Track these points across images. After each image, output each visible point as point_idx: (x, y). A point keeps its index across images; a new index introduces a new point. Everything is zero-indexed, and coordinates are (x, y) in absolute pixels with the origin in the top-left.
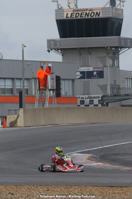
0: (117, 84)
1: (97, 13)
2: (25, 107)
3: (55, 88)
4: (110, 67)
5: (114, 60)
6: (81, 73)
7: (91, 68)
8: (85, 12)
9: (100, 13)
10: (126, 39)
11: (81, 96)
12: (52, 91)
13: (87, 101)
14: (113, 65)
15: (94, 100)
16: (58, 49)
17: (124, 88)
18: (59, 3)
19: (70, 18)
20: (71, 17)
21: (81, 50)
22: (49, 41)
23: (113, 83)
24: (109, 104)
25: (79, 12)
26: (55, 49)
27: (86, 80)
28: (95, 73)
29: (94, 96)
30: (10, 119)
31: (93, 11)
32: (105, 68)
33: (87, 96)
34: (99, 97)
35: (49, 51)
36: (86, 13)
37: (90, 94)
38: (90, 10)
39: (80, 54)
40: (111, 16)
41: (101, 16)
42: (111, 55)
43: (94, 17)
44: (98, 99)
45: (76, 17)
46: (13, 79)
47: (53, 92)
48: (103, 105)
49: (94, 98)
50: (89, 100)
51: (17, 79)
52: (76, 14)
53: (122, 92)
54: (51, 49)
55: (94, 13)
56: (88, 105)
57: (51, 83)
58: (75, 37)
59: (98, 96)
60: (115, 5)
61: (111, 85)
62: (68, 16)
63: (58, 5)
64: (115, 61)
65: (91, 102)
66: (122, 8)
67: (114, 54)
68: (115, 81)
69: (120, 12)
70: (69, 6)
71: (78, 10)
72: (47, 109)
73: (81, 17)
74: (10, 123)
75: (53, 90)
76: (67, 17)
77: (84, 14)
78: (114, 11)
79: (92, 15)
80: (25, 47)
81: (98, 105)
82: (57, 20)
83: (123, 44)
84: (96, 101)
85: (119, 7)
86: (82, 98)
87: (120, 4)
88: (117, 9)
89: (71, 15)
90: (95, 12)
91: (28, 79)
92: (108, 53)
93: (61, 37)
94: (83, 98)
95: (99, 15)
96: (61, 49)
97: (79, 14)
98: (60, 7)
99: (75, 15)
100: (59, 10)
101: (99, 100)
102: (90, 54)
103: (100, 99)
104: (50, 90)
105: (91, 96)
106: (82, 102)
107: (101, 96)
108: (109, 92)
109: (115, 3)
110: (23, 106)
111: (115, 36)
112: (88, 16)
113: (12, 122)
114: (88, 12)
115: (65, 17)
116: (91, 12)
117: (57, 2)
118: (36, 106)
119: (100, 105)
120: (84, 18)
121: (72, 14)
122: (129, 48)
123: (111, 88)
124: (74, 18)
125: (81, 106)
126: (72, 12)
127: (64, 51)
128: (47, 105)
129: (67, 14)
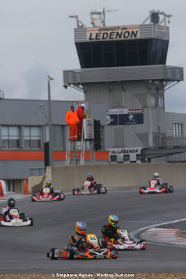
0: (161, 132)
1: (133, 32)
2: (52, 165)
3: (93, 137)
4: (152, 108)
5: (157, 98)
6: (112, 116)
7: (126, 110)
8: (116, 31)
9: (137, 32)
10: (174, 69)
11: (112, 150)
12: (88, 142)
13: (120, 157)
14: (157, 104)
15: (131, 154)
16: (79, 84)
17: (171, 138)
18: (79, 19)
19: (95, 40)
20: (96, 38)
21: (111, 85)
22: (66, 73)
23: (156, 131)
24: (152, 160)
25: (108, 32)
26: (74, 84)
27: (118, 126)
28: (131, 117)
29: (131, 149)
30: (33, 181)
31: (127, 30)
32: (145, 110)
33: (120, 150)
34: (137, 151)
35: (66, 87)
36: (118, 33)
37: (124, 147)
38: (123, 29)
39: (110, 91)
40: (153, 36)
41: (138, 36)
42: (154, 91)
43: (129, 38)
44: (135, 154)
45: (103, 38)
46: (19, 127)
47: (90, 143)
48: (143, 161)
49: (131, 151)
50: (122, 155)
51: (25, 126)
52: (104, 34)
53: (170, 144)
54: (69, 84)
55: (129, 33)
56: (122, 162)
57: (87, 131)
58: (102, 66)
59: (135, 149)
60: (157, 22)
61: (153, 133)
62: (92, 37)
63: (78, 22)
64: (159, 99)
65: (127, 157)
66: (168, 25)
67: (157, 89)
68: (159, 127)
69: (165, 31)
70: (93, 24)
71: (106, 29)
72: (84, 167)
73: (110, 38)
74: (33, 188)
75: (90, 140)
76: (90, 39)
77: (115, 34)
78: (157, 30)
79: (127, 35)
80: (52, 79)
81: (135, 162)
82: (76, 44)
83: (169, 76)
84: (133, 157)
85: (163, 24)
86: (113, 152)
87: (164, 20)
88: (160, 27)
89: (97, 36)
90: (130, 31)
91: (40, 127)
92: (149, 89)
93: (82, 67)
94: (115, 153)
95: (135, 36)
96: (83, 84)
97: (107, 34)
98: (80, 25)
99: (102, 35)
100: (80, 29)
101: (137, 155)
102: (124, 90)
103: (139, 153)
104: (86, 140)
105: (126, 149)
106: (114, 158)
107: (141, 148)
108: (151, 144)
109: (159, 18)
110: (50, 163)
111: (159, 64)
112: (120, 37)
113: (36, 186)
114: (120, 31)
115: (87, 39)
116: (124, 31)
117: (77, 17)
118: (67, 163)
119: (139, 162)
120: (115, 39)
121: (97, 34)
122: (179, 81)
123: (153, 137)
124: (101, 40)
125: (112, 163)
126: (98, 32)
127: (88, 86)
128: (82, 162)
129: (91, 34)
